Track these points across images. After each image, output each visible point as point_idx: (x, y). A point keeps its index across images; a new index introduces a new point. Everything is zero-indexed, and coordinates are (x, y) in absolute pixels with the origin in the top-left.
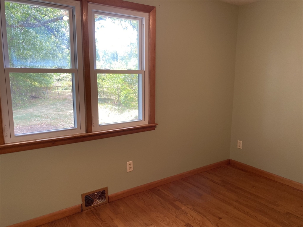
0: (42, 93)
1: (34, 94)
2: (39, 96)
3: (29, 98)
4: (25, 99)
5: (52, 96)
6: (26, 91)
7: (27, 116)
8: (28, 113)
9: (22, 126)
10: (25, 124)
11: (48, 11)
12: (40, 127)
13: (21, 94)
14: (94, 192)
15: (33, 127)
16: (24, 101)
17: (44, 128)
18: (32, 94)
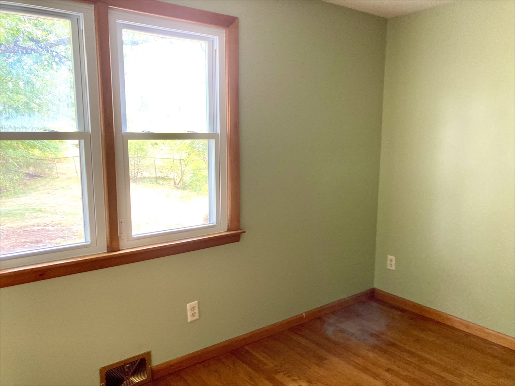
0: (47, 168)
1: (31, 170)
2: (41, 174)
3: (22, 177)
4: (16, 180)
5: (64, 174)
6: (18, 165)
7: (19, 210)
8: (21, 204)
9: (9, 227)
10: (14, 225)
11: (54, 24)
12: (42, 230)
13: (8, 169)
14: (125, 363)
15: (28, 229)
16: (13, 183)
17: (48, 230)
18: (29, 171)
